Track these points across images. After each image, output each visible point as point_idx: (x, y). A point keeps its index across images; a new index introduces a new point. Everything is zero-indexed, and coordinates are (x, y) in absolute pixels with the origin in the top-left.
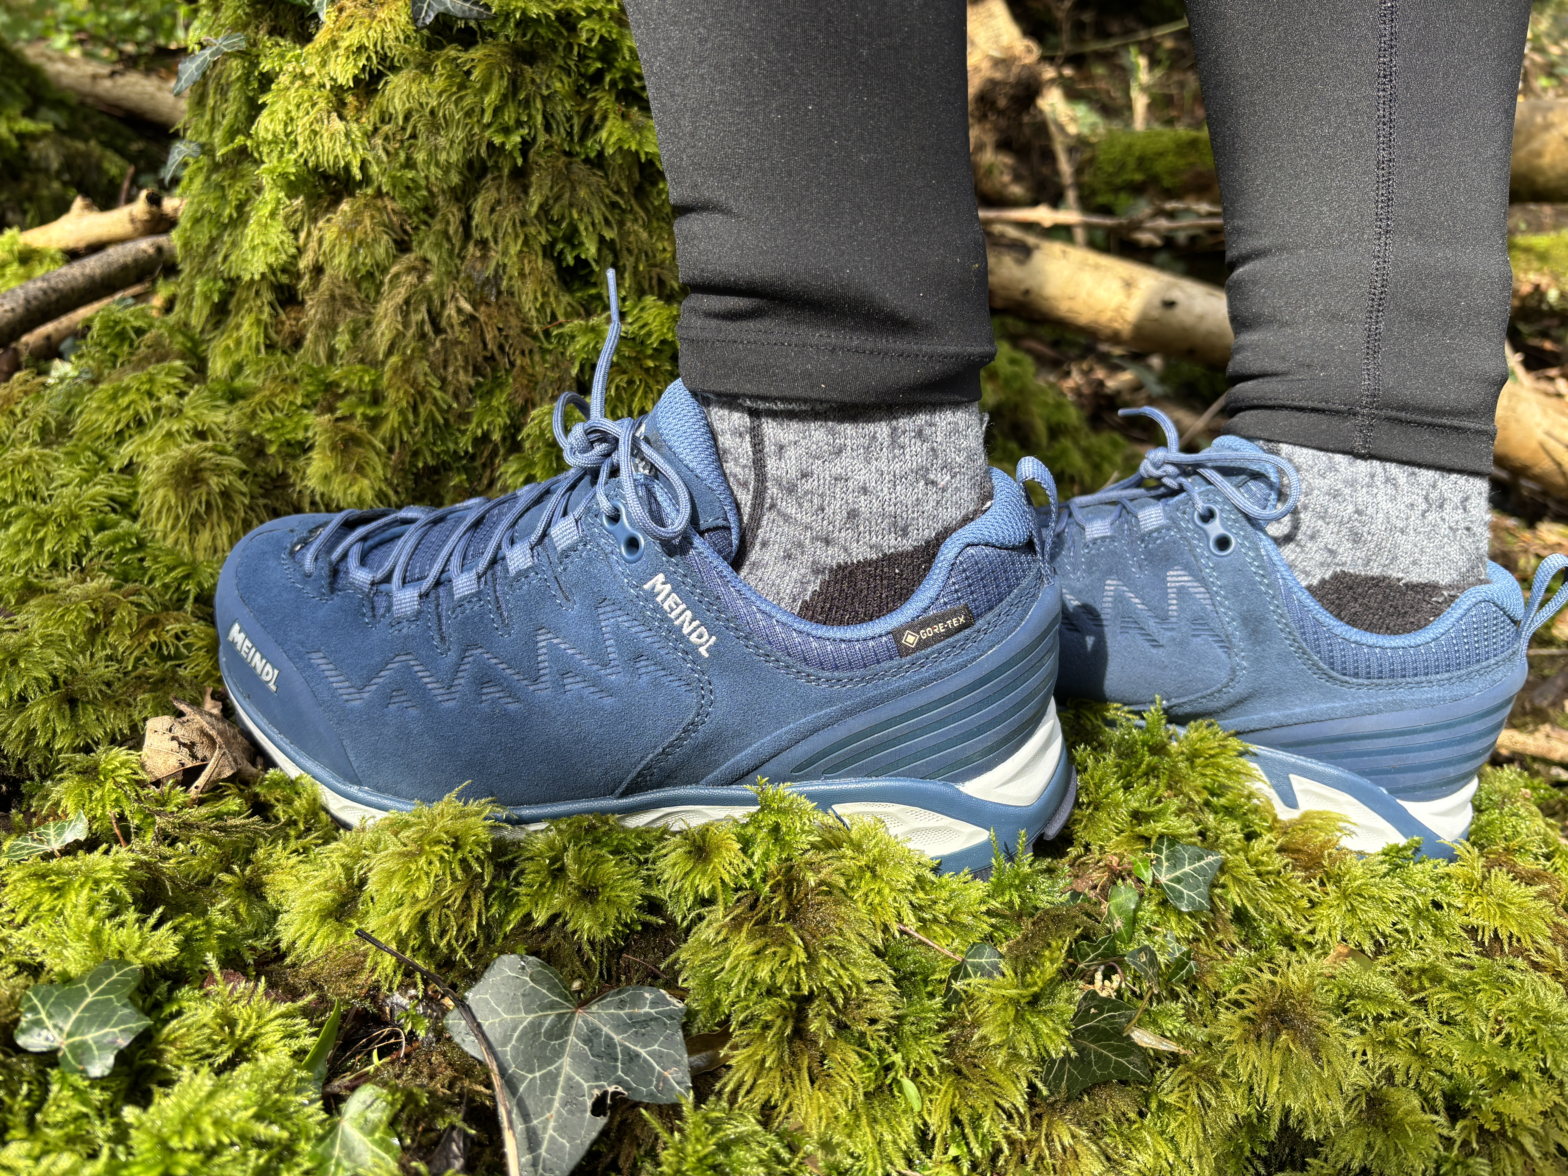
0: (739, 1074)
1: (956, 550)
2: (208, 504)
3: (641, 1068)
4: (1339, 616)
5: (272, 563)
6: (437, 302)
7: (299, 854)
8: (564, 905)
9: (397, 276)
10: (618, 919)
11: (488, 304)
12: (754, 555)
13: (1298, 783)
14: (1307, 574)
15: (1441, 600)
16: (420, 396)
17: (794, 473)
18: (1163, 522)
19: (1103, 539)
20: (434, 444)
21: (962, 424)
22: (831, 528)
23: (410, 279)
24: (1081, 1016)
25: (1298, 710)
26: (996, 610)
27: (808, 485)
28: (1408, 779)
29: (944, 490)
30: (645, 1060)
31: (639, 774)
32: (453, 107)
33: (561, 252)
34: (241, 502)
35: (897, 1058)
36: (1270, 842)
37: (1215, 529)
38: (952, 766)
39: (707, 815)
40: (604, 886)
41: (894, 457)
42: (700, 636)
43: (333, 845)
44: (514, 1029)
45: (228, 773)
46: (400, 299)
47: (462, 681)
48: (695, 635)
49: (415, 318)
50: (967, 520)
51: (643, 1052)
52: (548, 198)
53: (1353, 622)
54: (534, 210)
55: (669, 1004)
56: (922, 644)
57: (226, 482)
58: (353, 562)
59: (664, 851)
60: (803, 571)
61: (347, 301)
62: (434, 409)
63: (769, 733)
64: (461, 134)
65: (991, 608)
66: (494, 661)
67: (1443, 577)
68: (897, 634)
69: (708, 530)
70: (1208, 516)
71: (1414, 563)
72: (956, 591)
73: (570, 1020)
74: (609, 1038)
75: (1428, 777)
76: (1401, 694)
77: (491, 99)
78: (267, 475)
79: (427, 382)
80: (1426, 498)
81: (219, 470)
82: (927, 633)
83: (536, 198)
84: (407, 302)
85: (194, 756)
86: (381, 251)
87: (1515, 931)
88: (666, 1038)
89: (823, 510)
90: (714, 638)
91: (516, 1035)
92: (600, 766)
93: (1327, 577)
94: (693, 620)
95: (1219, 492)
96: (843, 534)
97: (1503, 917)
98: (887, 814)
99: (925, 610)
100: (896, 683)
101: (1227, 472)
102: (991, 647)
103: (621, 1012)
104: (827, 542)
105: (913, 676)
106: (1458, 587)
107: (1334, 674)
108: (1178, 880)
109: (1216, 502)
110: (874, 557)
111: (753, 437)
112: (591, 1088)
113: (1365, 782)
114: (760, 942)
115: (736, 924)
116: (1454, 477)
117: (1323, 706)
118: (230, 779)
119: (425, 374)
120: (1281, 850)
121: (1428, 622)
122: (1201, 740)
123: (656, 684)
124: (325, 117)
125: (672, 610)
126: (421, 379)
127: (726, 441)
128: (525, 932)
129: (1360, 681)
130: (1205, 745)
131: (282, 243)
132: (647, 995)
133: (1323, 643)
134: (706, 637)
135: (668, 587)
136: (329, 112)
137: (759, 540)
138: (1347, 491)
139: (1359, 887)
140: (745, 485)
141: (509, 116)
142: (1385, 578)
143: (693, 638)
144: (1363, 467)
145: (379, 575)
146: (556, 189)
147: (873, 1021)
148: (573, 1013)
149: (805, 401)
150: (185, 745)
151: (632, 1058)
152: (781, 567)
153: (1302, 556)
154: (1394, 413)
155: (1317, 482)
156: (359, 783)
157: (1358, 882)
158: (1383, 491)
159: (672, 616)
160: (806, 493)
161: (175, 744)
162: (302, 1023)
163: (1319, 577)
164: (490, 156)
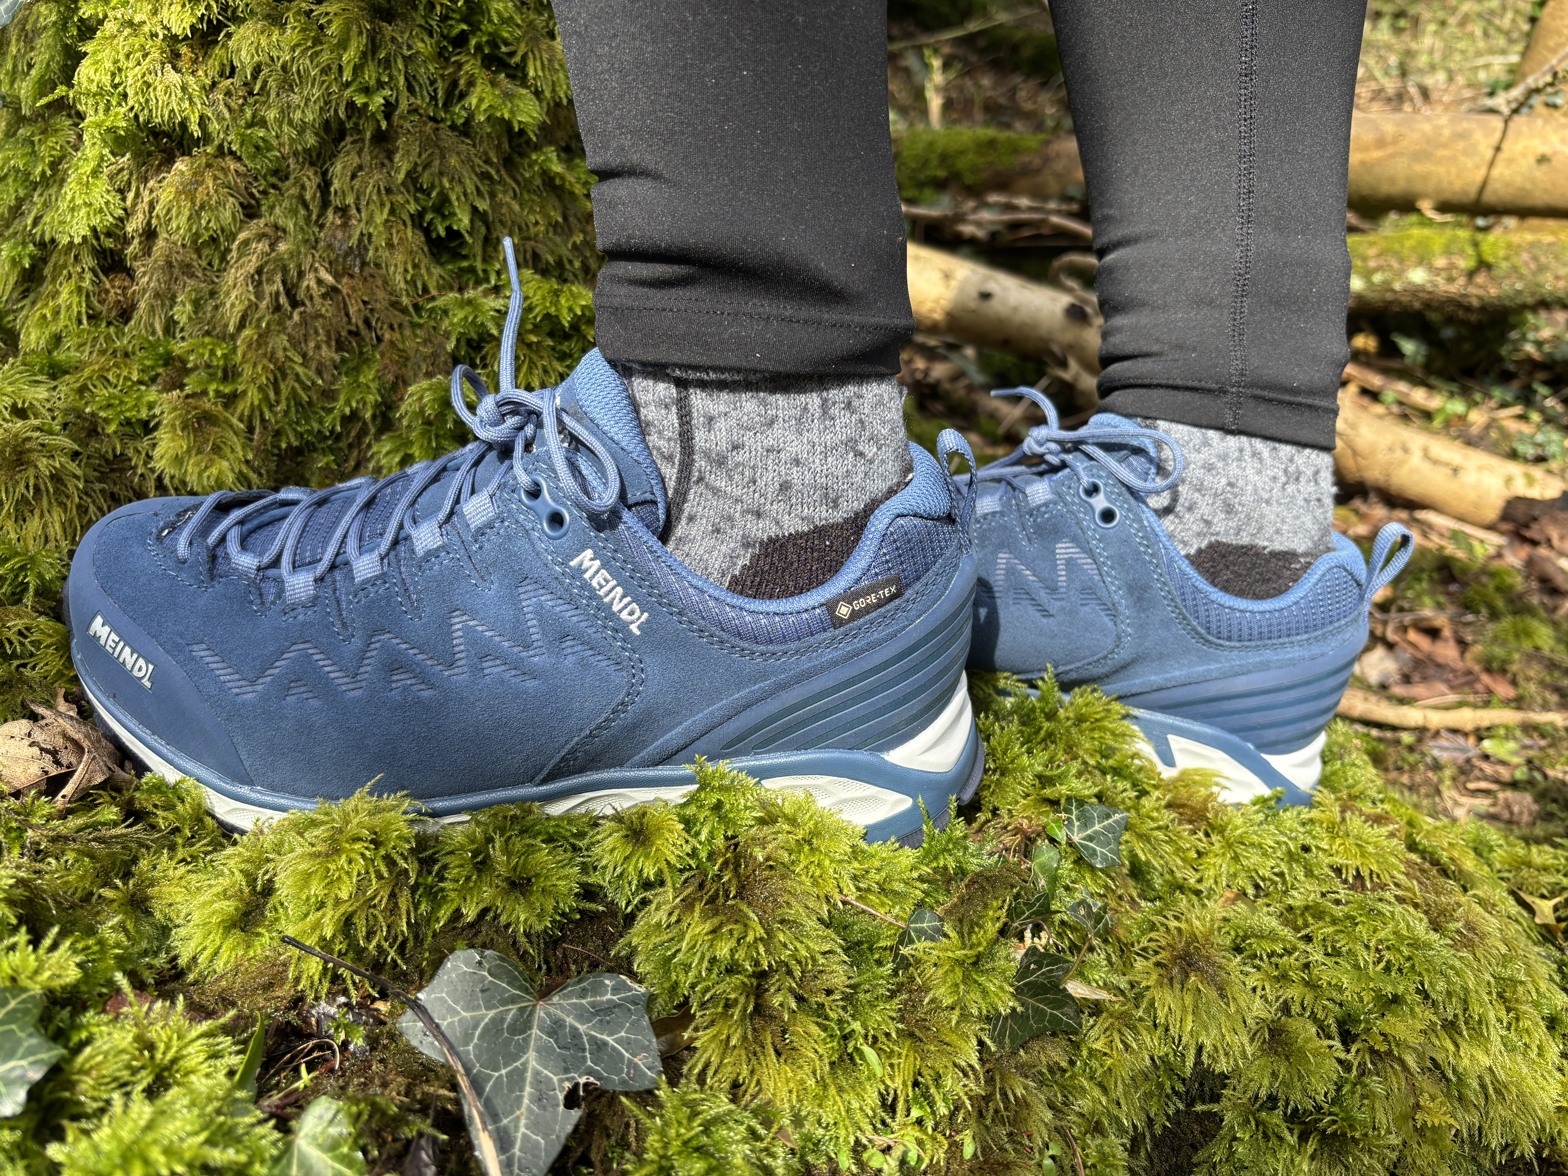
0: (706, 1056)
1: (887, 521)
2: (37, 489)
3: (610, 1056)
4: (1213, 583)
5: (137, 550)
6: (293, 273)
7: (188, 863)
8: (495, 898)
9: (246, 243)
10: (556, 908)
11: (351, 276)
12: (680, 530)
13: (1176, 743)
14: (1185, 544)
15: (1298, 566)
16: (281, 372)
17: (724, 446)
18: (1049, 496)
19: (994, 514)
20: (297, 423)
21: (886, 396)
22: (762, 501)
23: (262, 246)
24: (1023, 972)
25: (1177, 673)
26: (924, 580)
27: (740, 457)
28: (1271, 735)
29: (871, 462)
30: (614, 1048)
31: (563, 759)
32: (308, 62)
33: (430, 223)
34: (74, 487)
35: (856, 1026)
36: (1158, 799)
37: (1100, 502)
38: (879, 736)
39: (631, 798)
40: (537, 875)
41: (826, 428)
42: (631, 613)
43: (230, 850)
44: (475, 1027)
45: (99, 779)
46: (251, 268)
47: (369, 668)
48: (625, 612)
49: (268, 289)
50: (891, 492)
51: (610, 1040)
52: (416, 164)
53: (1226, 588)
54: (401, 177)
55: (630, 989)
56: (855, 615)
57: (57, 465)
58: (232, 546)
59: (599, 837)
60: (732, 545)
61: (187, 269)
62: (297, 385)
63: (701, 711)
64: (317, 93)
65: (918, 578)
66: (404, 646)
67: (1300, 545)
68: (830, 606)
69: (636, 504)
70: (1093, 490)
71: (1277, 532)
72: (887, 562)
73: (531, 1014)
74: (574, 1029)
75: (1288, 731)
76: (1268, 655)
77: (350, 56)
78: (103, 457)
79: (287, 357)
80: (1286, 471)
81: (49, 451)
82: (860, 604)
83: (402, 165)
84: (259, 271)
85: (57, 763)
86: (226, 215)
87: (1375, 868)
88: (632, 1024)
89: (755, 482)
90: (646, 615)
91: (477, 1033)
92: (521, 751)
93: (1203, 546)
94: (624, 596)
95: (1102, 467)
96: (775, 506)
97: (1363, 855)
98: (816, 787)
99: (858, 581)
100: (829, 655)
101: (1109, 447)
102: (919, 617)
103: (584, 1001)
104: (758, 515)
105: (846, 647)
106: (1313, 555)
107: (1210, 638)
108: (1090, 838)
109: (1100, 477)
110: (806, 529)
111: (680, 409)
112: (561, 1081)
113: (1234, 739)
114: (716, 921)
115: (688, 905)
116: (1307, 451)
117: (1200, 669)
118: (102, 786)
119: (285, 349)
120: (1169, 806)
121: (1288, 588)
122: (1087, 705)
123: (583, 664)
124: (158, 67)
125: (601, 587)
126: (280, 354)
127: (649, 413)
128: (454, 928)
129: (1233, 644)
130: (1090, 710)
131: (107, 203)
132: (607, 982)
133: (1202, 609)
134: (638, 613)
135: (597, 563)
136: (163, 64)
137: (686, 514)
138: (1220, 465)
139: (1241, 836)
140: (669, 458)
141: (369, 76)
142: (1253, 547)
143: (624, 615)
144: (1233, 442)
145: (266, 560)
146: (424, 156)
147: (829, 992)
148: (534, 1006)
149: (739, 371)
150: (47, 751)
151: (599, 1047)
152: (710, 542)
153: (1180, 527)
154: (1259, 392)
155: (1193, 456)
156: (251, 783)
157: (1239, 832)
158: (1250, 465)
159: (601, 593)
160: (737, 465)
161: (36, 750)
162: (225, 1041)
163: (1195, 547)
164: (349, 117)
